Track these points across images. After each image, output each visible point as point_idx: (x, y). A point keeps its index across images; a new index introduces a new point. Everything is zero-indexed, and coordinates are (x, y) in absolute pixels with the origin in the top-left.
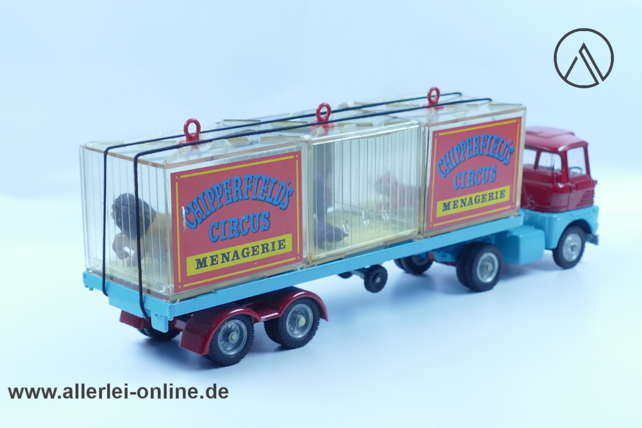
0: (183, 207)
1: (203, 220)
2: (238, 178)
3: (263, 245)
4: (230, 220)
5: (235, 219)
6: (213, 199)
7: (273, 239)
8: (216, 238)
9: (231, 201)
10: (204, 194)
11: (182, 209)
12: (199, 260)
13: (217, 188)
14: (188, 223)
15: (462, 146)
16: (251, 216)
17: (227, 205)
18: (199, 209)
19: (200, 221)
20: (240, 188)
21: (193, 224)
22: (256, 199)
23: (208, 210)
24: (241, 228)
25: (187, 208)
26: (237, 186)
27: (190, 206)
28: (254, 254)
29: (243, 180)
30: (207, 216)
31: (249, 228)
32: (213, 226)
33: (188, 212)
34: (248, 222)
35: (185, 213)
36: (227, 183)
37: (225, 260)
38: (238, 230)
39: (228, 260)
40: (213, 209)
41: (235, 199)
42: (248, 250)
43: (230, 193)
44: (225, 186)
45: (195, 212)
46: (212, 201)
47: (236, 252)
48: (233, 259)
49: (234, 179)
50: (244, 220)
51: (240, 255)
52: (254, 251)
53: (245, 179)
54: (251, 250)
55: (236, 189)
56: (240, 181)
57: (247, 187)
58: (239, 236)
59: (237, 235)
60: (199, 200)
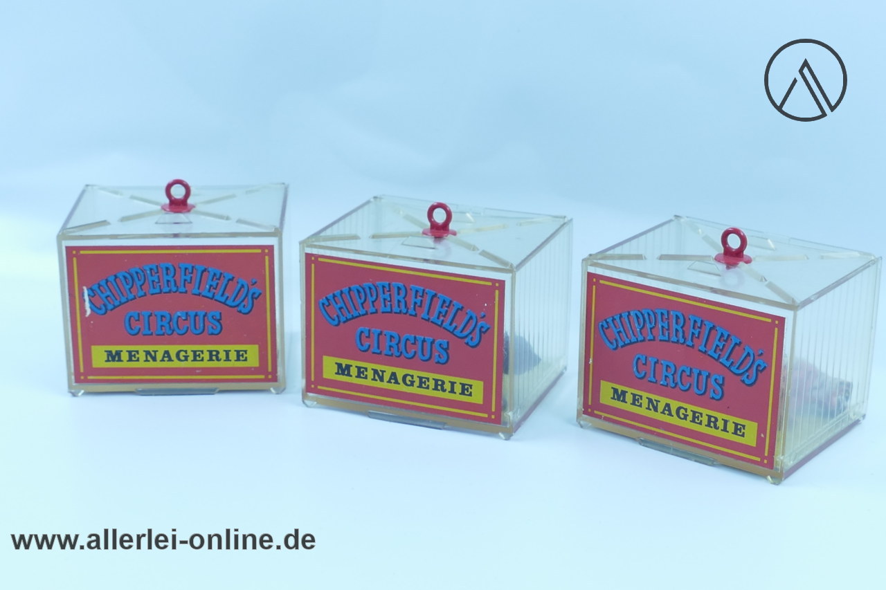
0: (85, 288)
1: (115, 307)
2: (169, 265)
3: (211, 352)
4: (159, 313)
5: (166, 313)
6: (131, 284)
7: (227, 347)
8: (136, 331)
9: (157, 290)
10: (116, 277)
11: (83, 290)
12: (110, 352)
13: (137, 273)
14: (92, 306)
15: (646, 316)
16: (192, 313)
17: (152, 294)
18: (109, 293)
19: (110, 307)
20: (173, 277)
21: (100, 309)
22: (199, 295)
23: (123, 295)
24: (175, 325)
25: (90, 289)
26: (167, 274)
27: (95, 287)
28: (195, 360)
29: (177, 268)
30: (121, 304)
31: (188, 328)
32: (131, 317)
33: (92, 294)
34: (186, 319)
35: (89, 295)
36: (151, 269)
37: (149, 358)
38: (170, 327)
39: (154, 359)
40: (131, 296)
41: (166, 289)
42: (186, 353)
43: (157, 280)
44: (148, 272)
45: (103, 296)
46: (128, 287)
47: (167, 352)
48: (163, 360)
49: (163, 265)
50: (179, 317)
51: (173, 356)
52: (195, 356)
53: (180, 268)
54: (191, 355)
55: (166, 278)
56: (172, 269)
57: (183, 277)
58: (172, 334)
59: (170, 332)
60: (109, 283)
